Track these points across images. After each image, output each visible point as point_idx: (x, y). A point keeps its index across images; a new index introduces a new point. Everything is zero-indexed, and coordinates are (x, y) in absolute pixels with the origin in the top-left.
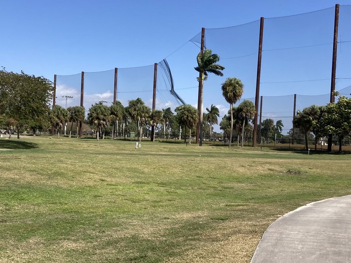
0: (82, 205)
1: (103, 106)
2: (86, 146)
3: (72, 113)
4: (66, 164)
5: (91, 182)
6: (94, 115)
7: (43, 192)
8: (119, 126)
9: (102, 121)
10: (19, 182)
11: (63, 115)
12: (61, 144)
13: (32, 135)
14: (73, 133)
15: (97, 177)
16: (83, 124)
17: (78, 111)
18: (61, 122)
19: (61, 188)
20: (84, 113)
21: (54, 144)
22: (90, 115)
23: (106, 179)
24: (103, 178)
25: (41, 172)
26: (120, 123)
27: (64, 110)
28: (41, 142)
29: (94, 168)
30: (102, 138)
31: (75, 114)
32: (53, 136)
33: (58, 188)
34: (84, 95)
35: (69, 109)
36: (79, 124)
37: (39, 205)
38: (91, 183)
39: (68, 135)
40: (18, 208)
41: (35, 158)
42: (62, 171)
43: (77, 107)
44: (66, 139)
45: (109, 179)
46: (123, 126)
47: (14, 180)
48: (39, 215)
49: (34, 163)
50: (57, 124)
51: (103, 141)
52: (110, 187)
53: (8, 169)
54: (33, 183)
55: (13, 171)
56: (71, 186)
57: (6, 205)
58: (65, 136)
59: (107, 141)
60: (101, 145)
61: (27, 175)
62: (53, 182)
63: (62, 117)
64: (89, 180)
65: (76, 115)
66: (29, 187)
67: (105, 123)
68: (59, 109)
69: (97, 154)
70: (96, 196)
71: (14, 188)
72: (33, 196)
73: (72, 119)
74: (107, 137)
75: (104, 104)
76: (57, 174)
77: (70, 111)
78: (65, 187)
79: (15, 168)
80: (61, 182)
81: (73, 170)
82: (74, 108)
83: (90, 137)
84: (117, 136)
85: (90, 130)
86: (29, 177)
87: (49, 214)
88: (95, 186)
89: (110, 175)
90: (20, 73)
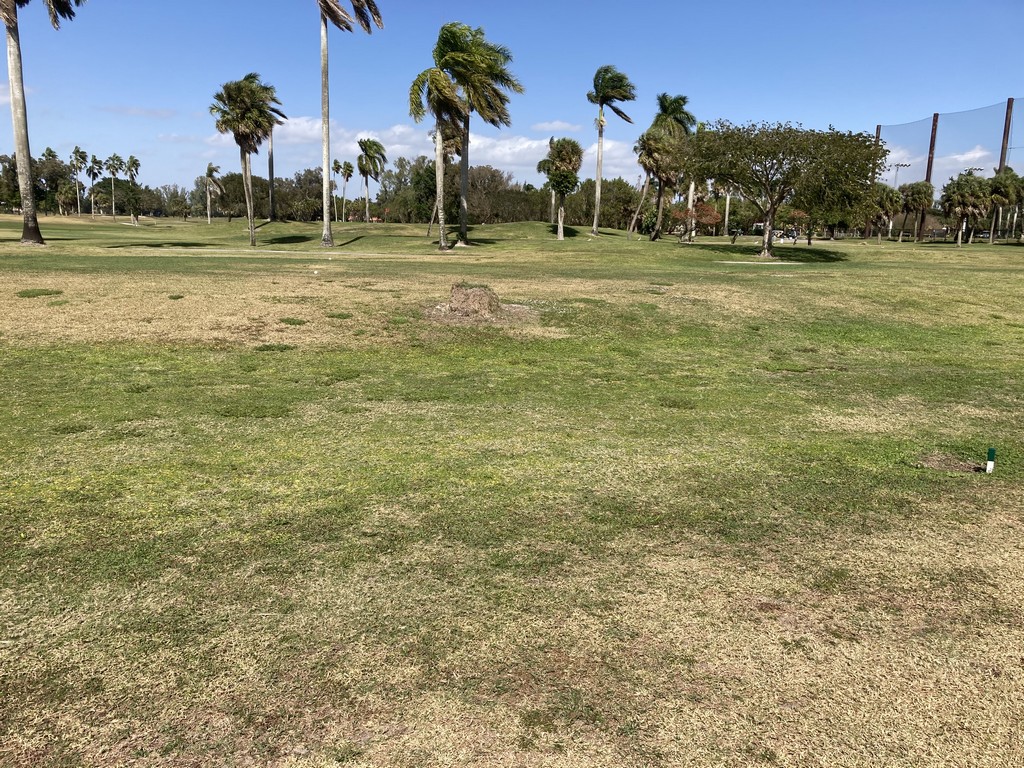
0: (966, 355)
1: (975, 179)
2: (940, 257)
3: (907, 196)
4: (919, 287)
5: (975, 319)
6: (956, 197)
7: (890, 331)
8: (1004, 218)
9: (970, 208)
10: (847, 314)
11: (891, 200)
12: (890, 254)
13: (829, 239)
14: (905, 233)
15: (984, 311)
16: (928, 217)
17: (919, 193)
18: (886, 214)
19: (920, 326)
20: (931, 195)
21: (876, 253)
22: (947, 199)
23: (1002, 314)
24: (997, 314)
25: (878, 299)
26: (1005, 212)
27: (892, 191)
28: (853, 250)
29: (975, 296)
30: (967, 242)
31: (915, 198)
32: (868, 240)
33: (913, 326)
34: (935, 160)
35: (903, 189)
36: (919, 215)
37: (889, 350)
38: (975, 322)
39: (896, 238)
40: (856, 353)
41: (859, 277)
42: (914, 298)
43: (918, 184)
44: (892, 245)
45: (1008, 316)
46: (1012, 217)
47: (838, 312)
48: (894, 365)
49: (861, 285)
50: (879, 218)
51: (970, 246)
52: (1014, 329)
53: (823, 293)
54: (870, 316)
55: (832, 297)
56: (936, 324)
57: (836, 347)
58: (889, 240)
59: (977, 247)
60: (973, 255)
61: (856, 303)
62: (902, 316)
63: (888, 204)
64: (970, 315)
65: (914, 200)
66: (863, 321)
67: (976, 211)
68: (884, 190)
69: (974, 270)
70: (989, 344)
71: (840, 323)
72: (875, 337)
73: (907, 208)
74: (977, 240)
75: (977, 174)
76: (905, 304)
77: (903, 192)
78: (926, 324)
79: (834, 293)
80: (917, 317)
81: (934, 298)
82: (912, 187)
83: (940, 240)
84: (998, 237)
85: (938, 226)
86: (859, 308)
87: (912, 365)
88: (982, 327)
89: (1010, 308)
90: (826, 130)
